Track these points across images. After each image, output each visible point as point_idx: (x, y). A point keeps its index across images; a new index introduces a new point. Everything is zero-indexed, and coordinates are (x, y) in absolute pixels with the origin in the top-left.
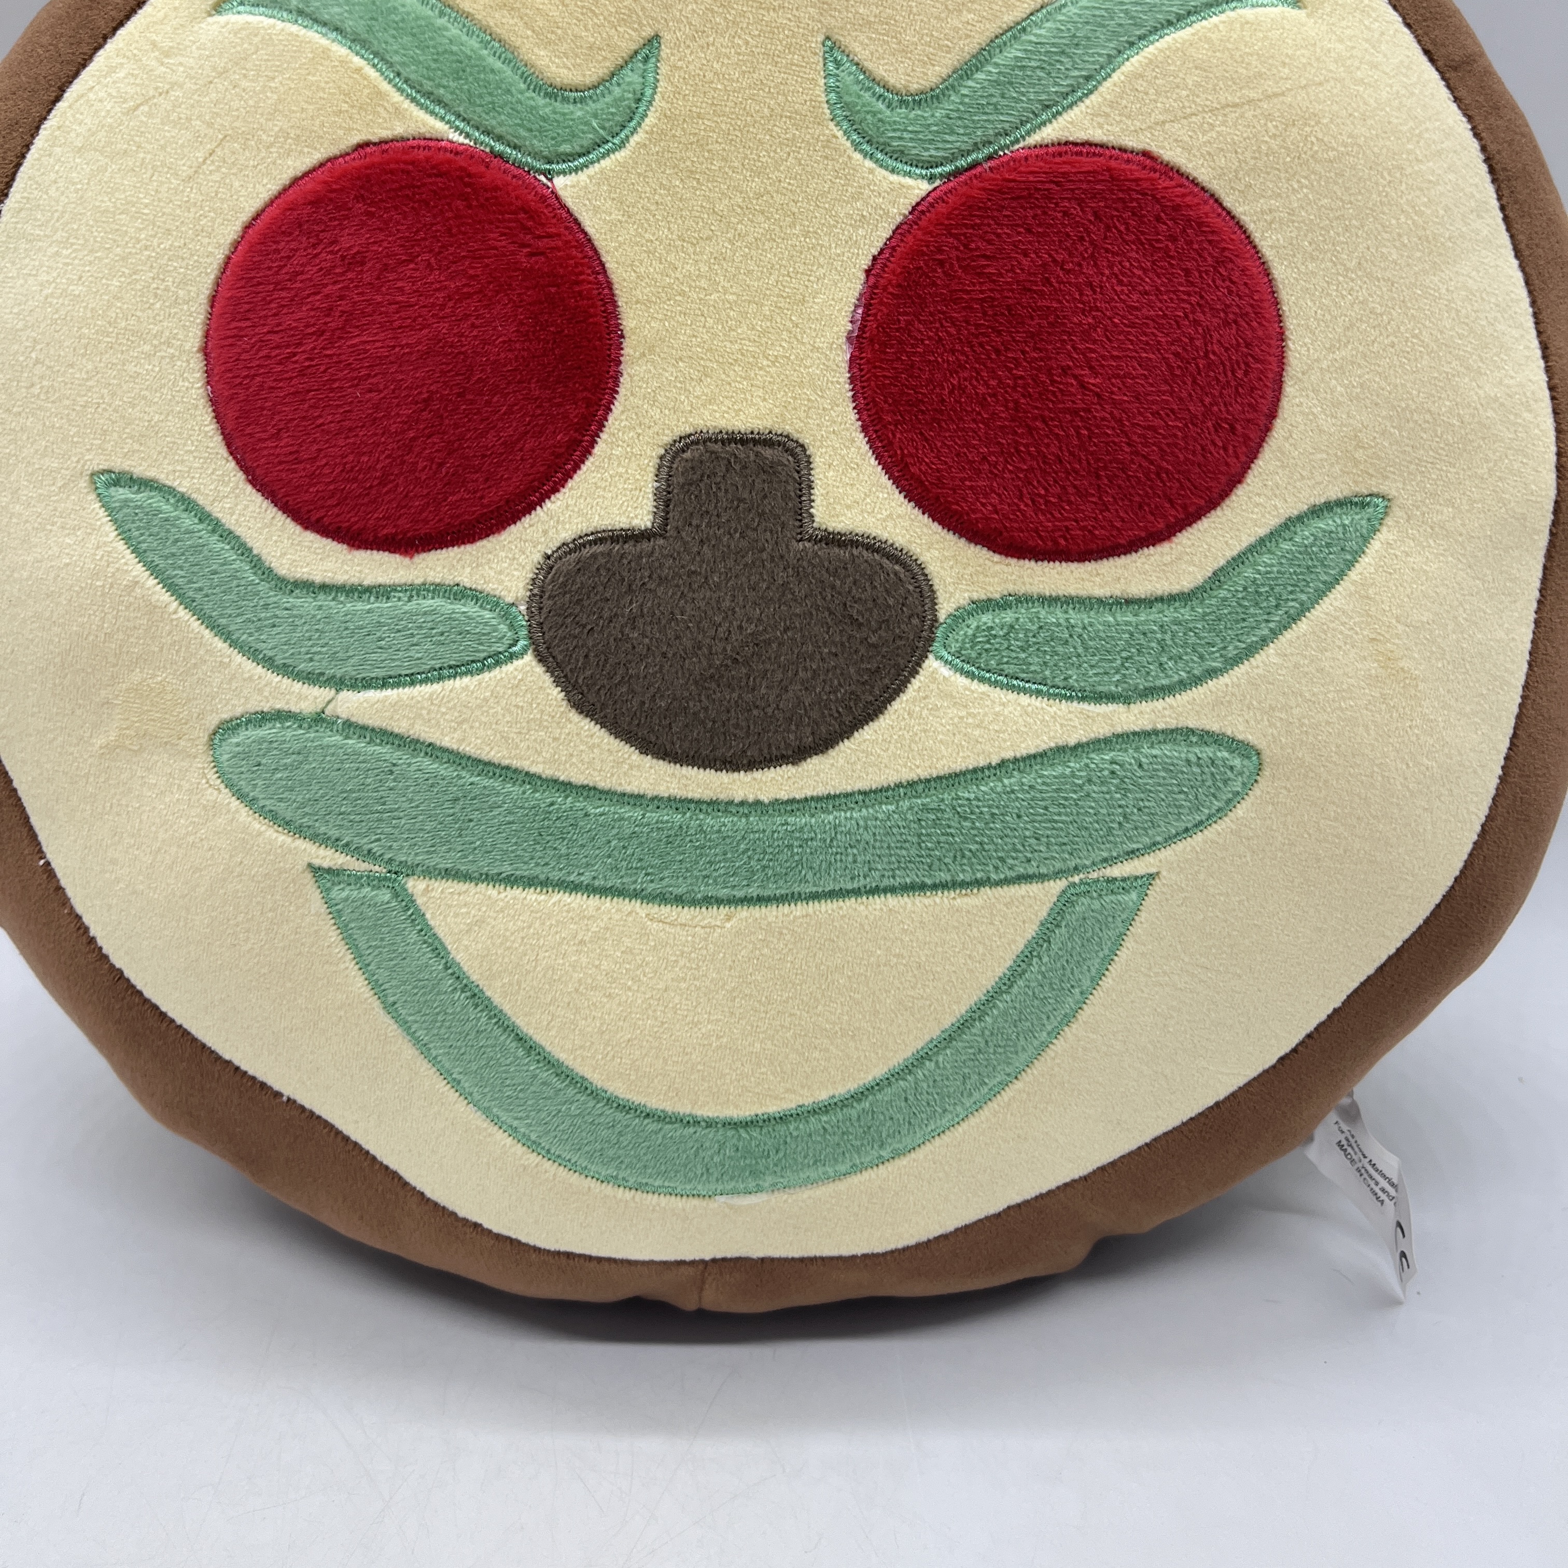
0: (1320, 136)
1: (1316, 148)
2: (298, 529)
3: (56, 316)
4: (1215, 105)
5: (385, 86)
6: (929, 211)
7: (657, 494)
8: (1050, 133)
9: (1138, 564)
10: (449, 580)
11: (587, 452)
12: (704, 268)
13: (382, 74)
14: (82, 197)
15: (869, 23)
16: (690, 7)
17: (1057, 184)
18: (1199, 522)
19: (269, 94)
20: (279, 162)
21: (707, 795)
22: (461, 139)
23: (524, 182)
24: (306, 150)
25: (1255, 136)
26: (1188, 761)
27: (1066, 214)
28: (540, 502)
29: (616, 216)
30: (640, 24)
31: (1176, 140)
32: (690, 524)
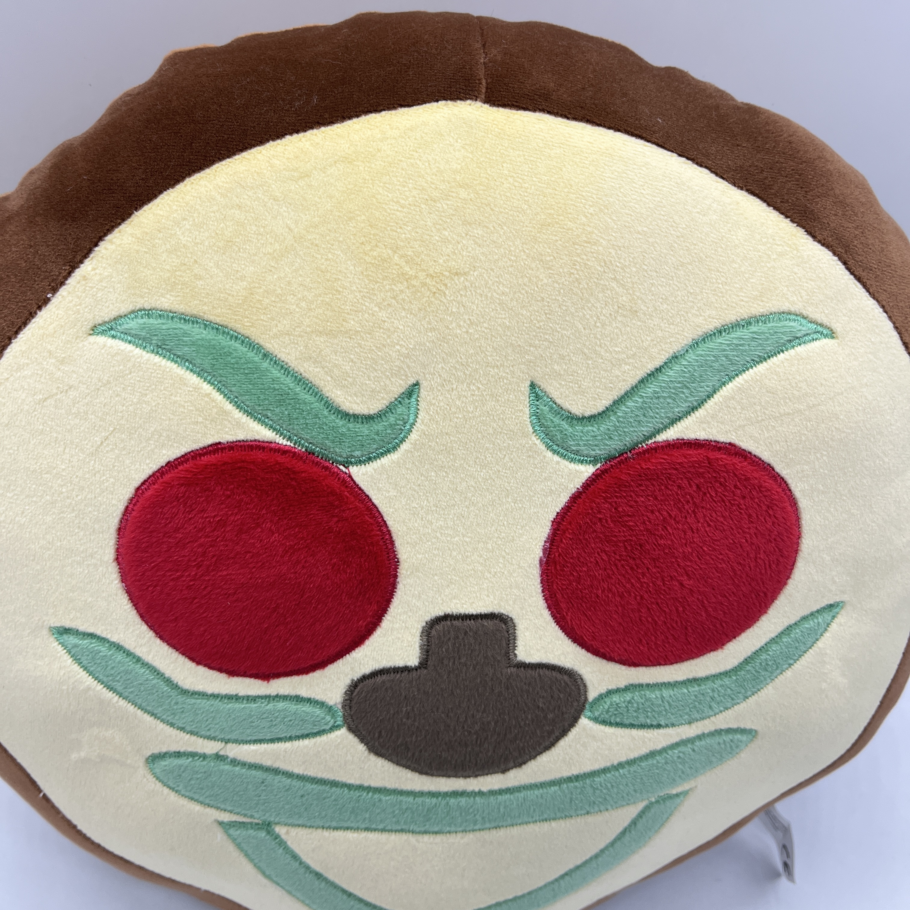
0: (837, 426)
1: (834, 433)
2: (193, 665)
3: (9, 535)
4: (778, 415)
5: (229, 407)
6: (593, 485)
7: (421, 647)
8: (671, 434)
10: (293, 693)
12: (450, 523)
13: (225, 395)
14: (15, 459)
15: (560, 375)
16: (440, 366)
17: (676, 469)
19: (144, 406)
20: (156, 450)
21: (451, 789)
22: (285, 442)
23: (330, 472)
24: (175, 445)
25: (799, 432)
27: (679, 487)
28: (349, 652)
29: (393, 493)
30: (406, 376)
31: (751, 437)
32: (443, 663)
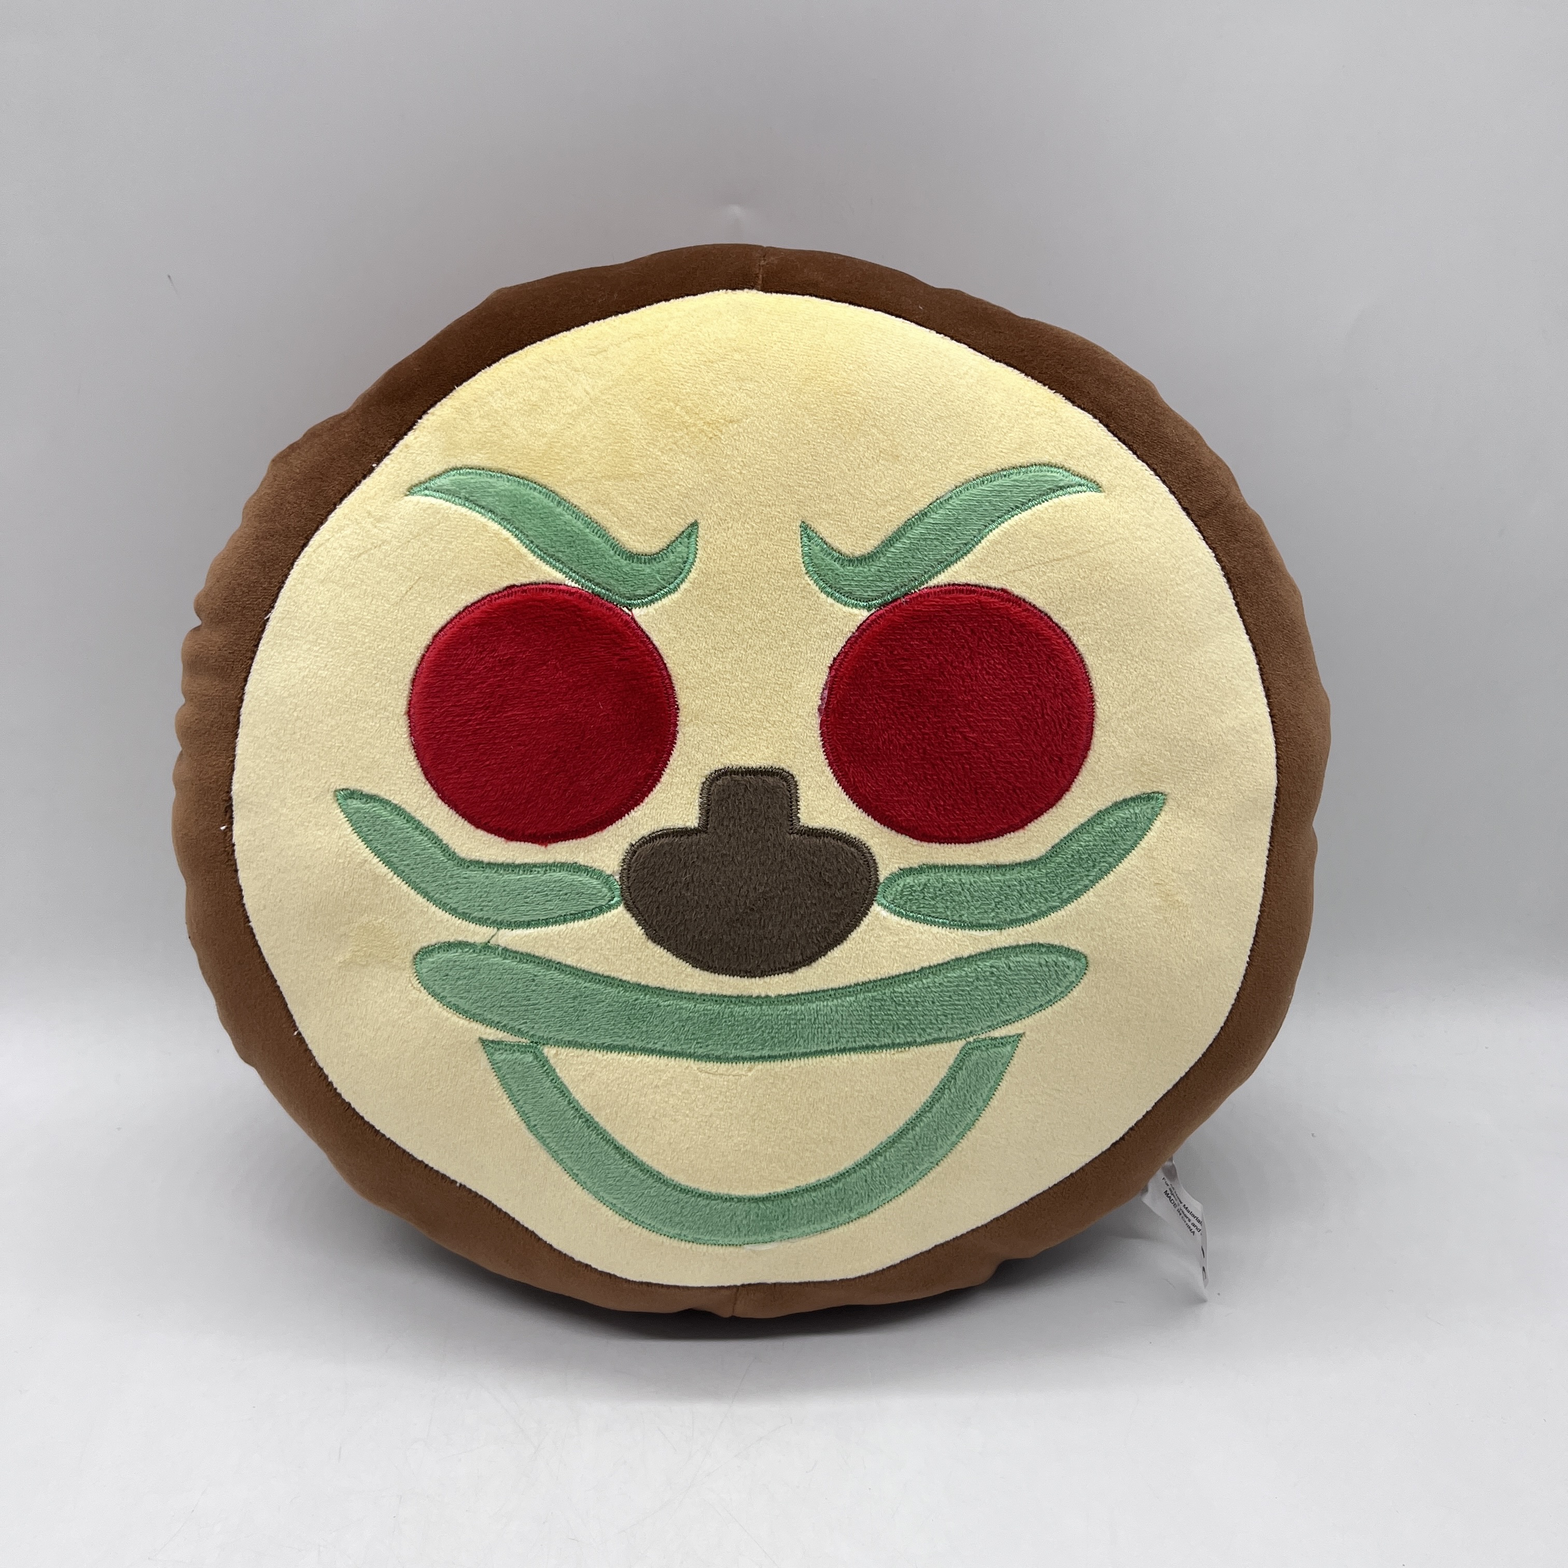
0: (1113, 576)
1: (1110, 584)
2: (472, 828)
3: (310, 690)
4: (1046, 560)
5: (524, 551)
6: (868, 629)
7: (701, 806)
8: (942, 579)
9: (1004, 844)
10: (571, 860)
11: (656, 779)
12: (729, 667)
13: (522, 541)
14: (325, 613)
15: (829, 514)
16: (716, 505)
17: (948, 612)
18: (1042, 816)
19: (448, 553)
20: (456, 596)
21: (735, 993)
22: (573, 584)
23: (614, 612)
24: (473, 589)
25: (1071, 578)
26: (1040, 965)
27: (953, 631)
28: (628, 811)
29: (673, 634)
30: (685, 515)
31: (1022, 582)
32: (722, 825)
